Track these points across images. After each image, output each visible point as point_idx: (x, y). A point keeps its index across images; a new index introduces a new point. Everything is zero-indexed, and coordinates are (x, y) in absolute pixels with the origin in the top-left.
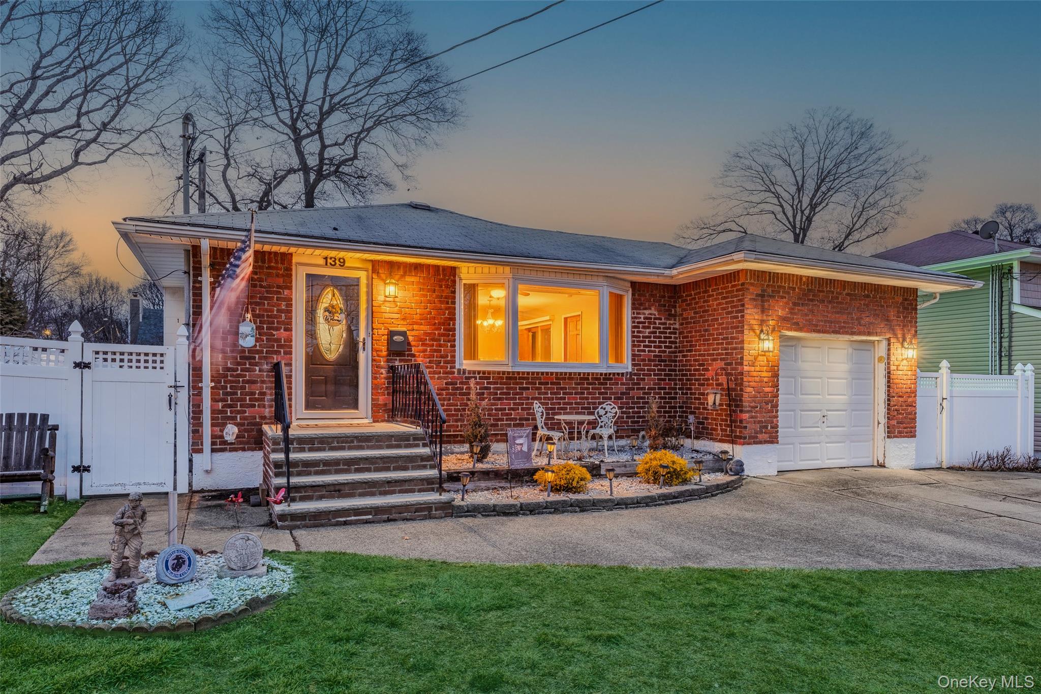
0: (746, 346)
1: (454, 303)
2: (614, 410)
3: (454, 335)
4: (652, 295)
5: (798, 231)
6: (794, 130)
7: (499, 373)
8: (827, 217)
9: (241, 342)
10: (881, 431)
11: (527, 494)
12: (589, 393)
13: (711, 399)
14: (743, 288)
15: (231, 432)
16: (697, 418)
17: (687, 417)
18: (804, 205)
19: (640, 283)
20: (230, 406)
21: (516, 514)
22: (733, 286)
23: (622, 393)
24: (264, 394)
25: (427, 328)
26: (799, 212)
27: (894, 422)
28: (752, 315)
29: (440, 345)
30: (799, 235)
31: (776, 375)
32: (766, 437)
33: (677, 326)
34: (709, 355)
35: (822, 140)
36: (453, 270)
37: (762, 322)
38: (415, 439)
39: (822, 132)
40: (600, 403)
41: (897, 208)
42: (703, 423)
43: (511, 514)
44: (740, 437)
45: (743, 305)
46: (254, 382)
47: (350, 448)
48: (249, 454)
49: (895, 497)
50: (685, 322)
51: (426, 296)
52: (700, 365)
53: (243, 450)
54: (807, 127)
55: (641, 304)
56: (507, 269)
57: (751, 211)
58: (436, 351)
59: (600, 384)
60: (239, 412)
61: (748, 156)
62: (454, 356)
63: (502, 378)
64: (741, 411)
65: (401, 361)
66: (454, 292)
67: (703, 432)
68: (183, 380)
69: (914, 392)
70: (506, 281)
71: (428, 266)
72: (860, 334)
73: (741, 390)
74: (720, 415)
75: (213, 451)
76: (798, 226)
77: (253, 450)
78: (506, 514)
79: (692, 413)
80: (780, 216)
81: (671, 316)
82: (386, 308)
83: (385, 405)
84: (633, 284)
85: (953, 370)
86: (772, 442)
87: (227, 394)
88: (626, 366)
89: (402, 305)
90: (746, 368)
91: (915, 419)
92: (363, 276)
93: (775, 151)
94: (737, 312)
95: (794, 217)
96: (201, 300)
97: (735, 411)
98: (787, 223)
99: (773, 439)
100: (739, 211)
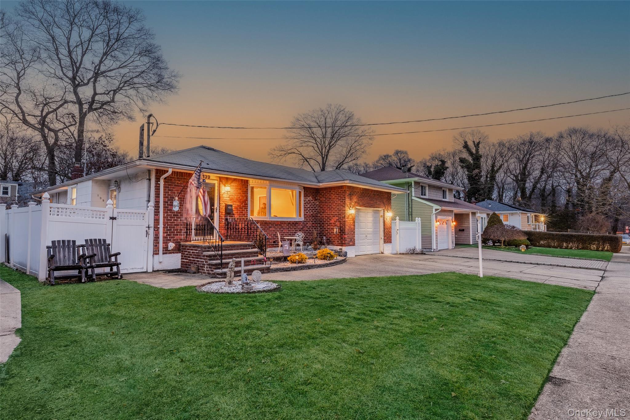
0: (346, 212)
1: (247, 194)
2: (302, 235)
3: (247, 206)
4: (310, 192)
5: (323, 156)
6: (322, 111)
7: (262, 221)
8: (336, 151)
9: (174, 209)
10: (382, 241)
11: (288, 265)
12: (291, 229)
13: (335, 230)
14: (345, 192)
15: (171, 245)
16: (327, 237)
17: (323, 237)
18: (327, 144)
19: (307, 187)
20: (169, 235)
21: (290, 271)
22: (341, 191)
23: (301, 229)
24: (181, 230)
25: (238, 204)
26: (324, 147)
27: (386, 238)
28: (347, 201)
29: (243, 210)
30: (324, 158)
31: (354, 222)
32: (351, 243)
33: (318, 203)
34: (331, 214)
35: (334, 117)
36: (247, 181)
37: (350, 203)
38: (249, 246)
39: (334, 114)
40: (296, 233)
41: (363, 150)
42: (329, 239)
43: (288, 271)
44: (345, 244)
45: (345, 198)
46: (178, 225)
47: (229, 250)
48: (176, 255)
49: (392, 261)
50: (321, 202)
51: (238, 191)
52: (328, 218)
53: (174, 253)
54: (327, 111)
55: (307, 195)
56: (268, 182)
57: (303, 144)
58: (241, 212)
59: (294, 225)
60: (172, 237)
61: (302, 120)
62: (247, 215)
63: (263, 223)
64: (345, 235)
65: (229, 216)
66: (247, 190)
67: (329, 242)
68: (152, 225)
69: (391, 228)
70: (267, 187)
71: (239, 179)
72: (376, 208)
73: (345, 227)
74: (337, 236)
75: (163, 254)
76: (323, 153)
77: (177, 253)
78: (287, 271)
79: (324, 236)
80: (316, 149)
81: (316, 200)
82: (225, 196)
83: (224, 234)
84: (304, 188)
85: (400, 220)
86: (353, 245)
87: (168, 230)
88: (302, 219)
89: (230, 194)
90: (346, 219)
91: (391, 237)
92: (216, 183)
93: (313, 119)
94: (343, 200)
95: (322, 150)
96: (159, 192)
97: (342, 235)
98: (318, 151)
99: (354, 245)
100: (298, 144)
